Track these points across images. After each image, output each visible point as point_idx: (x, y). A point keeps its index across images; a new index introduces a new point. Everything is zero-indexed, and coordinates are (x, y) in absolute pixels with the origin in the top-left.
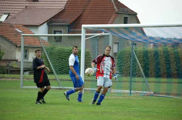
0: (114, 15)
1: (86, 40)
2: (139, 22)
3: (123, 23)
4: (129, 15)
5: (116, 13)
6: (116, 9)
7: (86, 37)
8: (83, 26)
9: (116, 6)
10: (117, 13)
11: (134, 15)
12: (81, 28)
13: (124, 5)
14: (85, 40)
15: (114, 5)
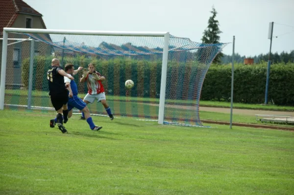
0: (14, 15)
1: (8, 46)
2: (45, 27)
3: (25, 26)
4: (33, 16)
5: (16, 13)
6: (17, 8)
7: (9, 41)
8: (5, 28)
9: (17, 5)
10: (18, 13)
11: (39, 16)
12: (3, 30)
13: (26, 4)
15: (15, 3)
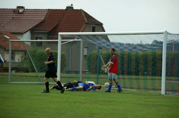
0: (84, 25)
3: (92, 31)
4: (97, 25)
6: (86, 20)
7: (62, 42)
8: (60, 33)
9: (86, 18)
10: (87, 23)
14: (61, 45)
15: (85, 17)
